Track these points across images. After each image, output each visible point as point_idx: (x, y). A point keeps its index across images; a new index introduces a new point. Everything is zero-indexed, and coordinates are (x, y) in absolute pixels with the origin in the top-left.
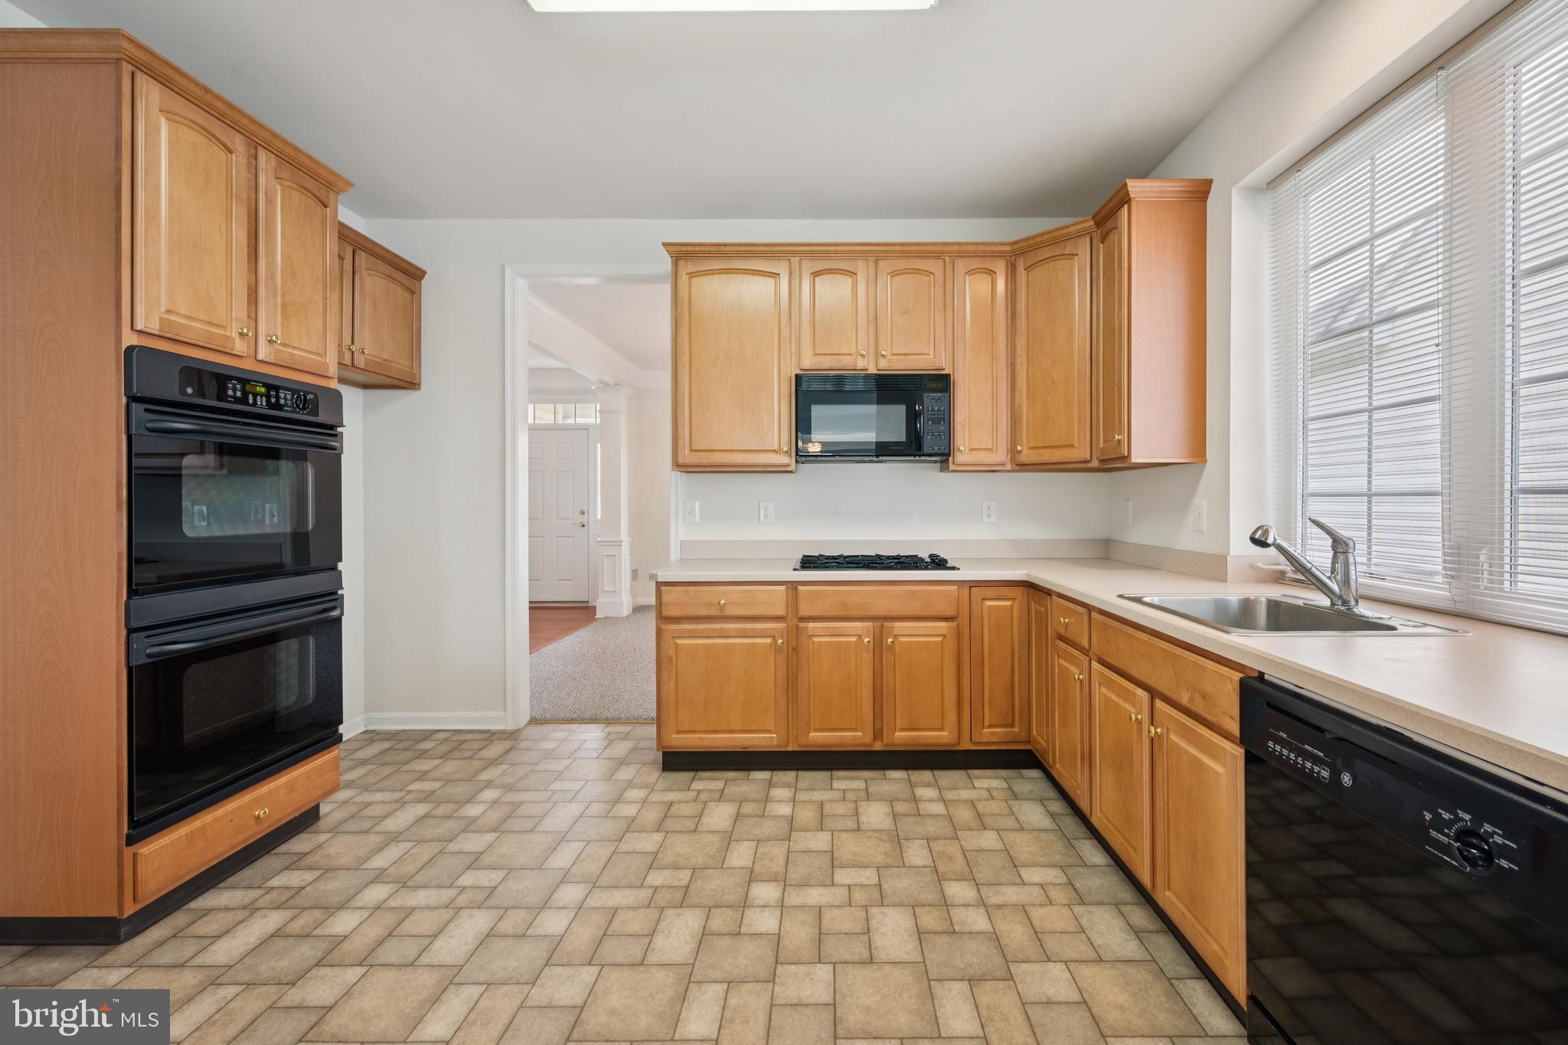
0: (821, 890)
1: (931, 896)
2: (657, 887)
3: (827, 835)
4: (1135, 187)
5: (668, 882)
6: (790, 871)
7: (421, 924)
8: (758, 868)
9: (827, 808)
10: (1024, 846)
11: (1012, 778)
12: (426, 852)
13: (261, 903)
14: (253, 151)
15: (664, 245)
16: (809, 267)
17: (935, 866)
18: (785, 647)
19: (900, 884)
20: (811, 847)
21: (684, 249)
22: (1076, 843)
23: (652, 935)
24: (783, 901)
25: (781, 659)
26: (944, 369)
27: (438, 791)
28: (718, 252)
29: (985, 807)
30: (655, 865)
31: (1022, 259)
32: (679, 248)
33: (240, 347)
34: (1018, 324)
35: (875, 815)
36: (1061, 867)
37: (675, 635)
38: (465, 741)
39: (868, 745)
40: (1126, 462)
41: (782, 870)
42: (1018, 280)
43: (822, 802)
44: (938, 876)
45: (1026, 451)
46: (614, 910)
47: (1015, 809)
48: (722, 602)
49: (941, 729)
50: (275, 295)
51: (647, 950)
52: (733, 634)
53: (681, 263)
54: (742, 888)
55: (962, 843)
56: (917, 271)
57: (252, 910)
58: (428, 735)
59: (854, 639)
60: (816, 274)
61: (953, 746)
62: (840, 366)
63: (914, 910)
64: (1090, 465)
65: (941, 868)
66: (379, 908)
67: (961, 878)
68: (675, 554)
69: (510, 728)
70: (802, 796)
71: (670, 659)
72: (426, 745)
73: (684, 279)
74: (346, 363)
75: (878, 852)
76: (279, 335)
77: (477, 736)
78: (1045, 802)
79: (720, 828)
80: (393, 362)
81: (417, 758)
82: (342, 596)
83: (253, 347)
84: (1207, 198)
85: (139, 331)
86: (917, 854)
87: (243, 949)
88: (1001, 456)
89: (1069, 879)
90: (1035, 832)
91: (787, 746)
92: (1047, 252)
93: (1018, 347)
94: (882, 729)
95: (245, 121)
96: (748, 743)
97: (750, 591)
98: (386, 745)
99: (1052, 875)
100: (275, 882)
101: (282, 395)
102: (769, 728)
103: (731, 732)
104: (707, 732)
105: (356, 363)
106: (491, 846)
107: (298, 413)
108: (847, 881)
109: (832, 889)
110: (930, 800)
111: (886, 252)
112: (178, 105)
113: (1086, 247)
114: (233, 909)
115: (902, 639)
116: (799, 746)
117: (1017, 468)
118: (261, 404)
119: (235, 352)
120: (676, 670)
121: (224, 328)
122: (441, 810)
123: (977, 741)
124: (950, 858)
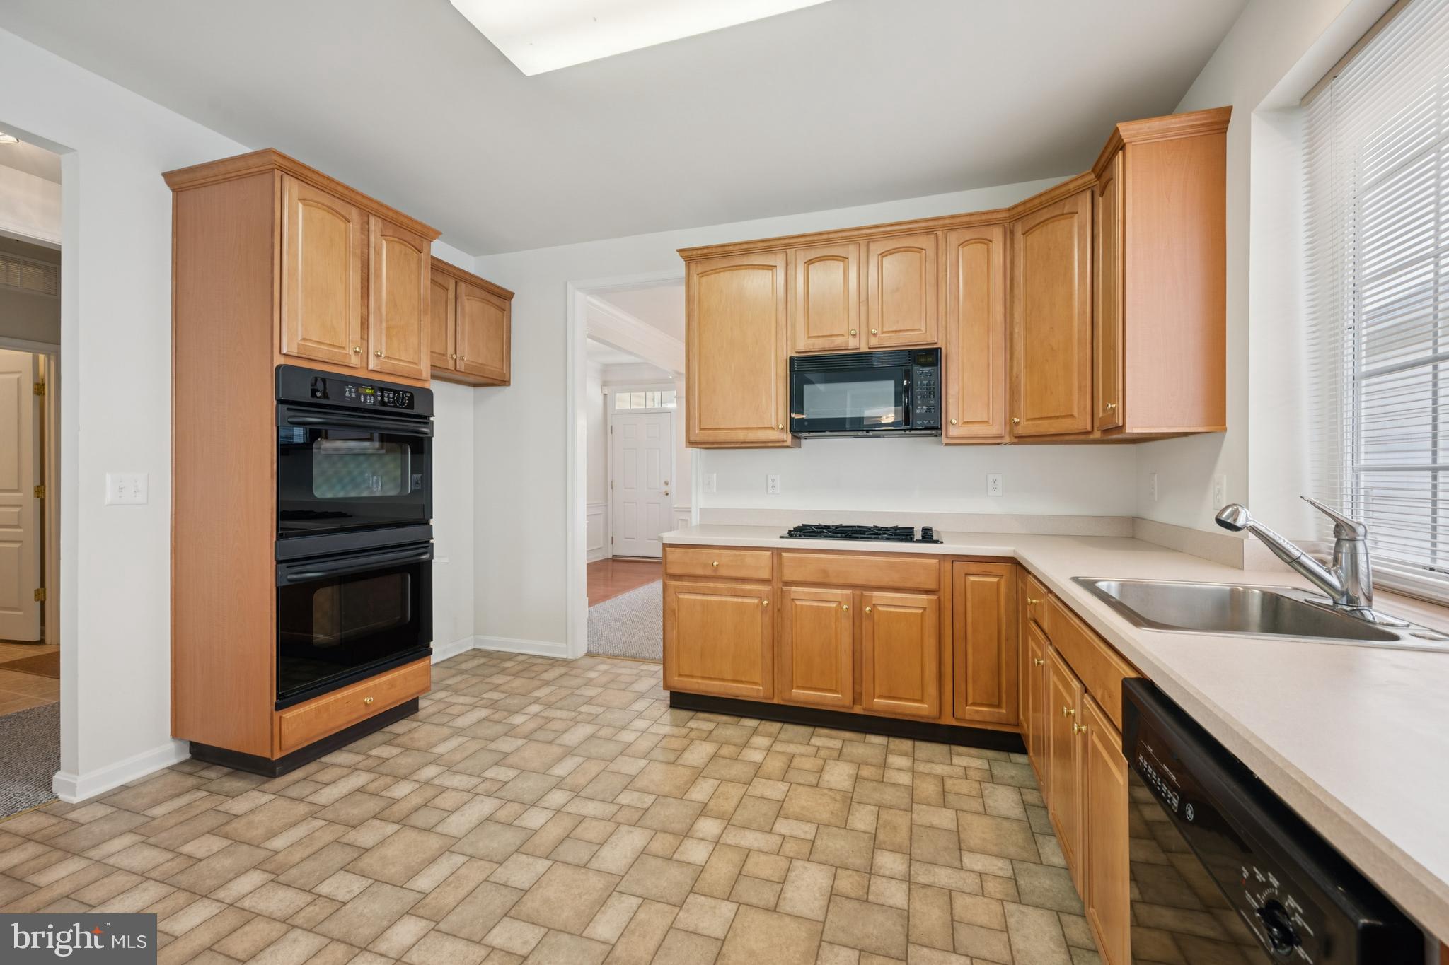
0: (758, 835)
1: (858, 862)
2: (623, 805)
3: (785, 786)
4: (1127, 131)
5: (632, 803)
6: (739, 812)
7: (447, 801)
8: (711, 805)
9: (796, 762)
10: (978, 831)
11: (996, 760)
12: (475, 746)
13: (360, 766)
14: (366, 219)
15: (679, 251)
16: (803, 256)
17: (875, 834)
18: (770, 607)
19: (834, 844)
20: (766, 794)
21: (695, 253)
22: (1040, 839)
23: (602, 845)
24: (719, 838)
25: (767, 619)
26: (936, 343)
27: (501, 701)
28: (722, 253)
29: (954, 785)
30: (629, 787)
31: (1020, 223)
32: (690, 253)
33: (355, 361)
34: (1016, 291)
35: (839, 775)
36: (1011, 860)
37: (677, 590)
38: (535, 664)
39: (848, 708)
40: (1122, 433)
41: (732, 810)
42: (1015, 246)
43: (794, 755)
44: (874, 844)
45: (1024, 423)
46: (582, 818)
47: (986, 793)
48: (715, 564)
49: (921, 701)
50: (381, 322)
51: (593, 856)
52: (726, 593)
53: (693, 265)
54: (691, 819)
55: (914, 816)
56: (908, 249)
57: (353, 769)
58: (512, 656)
59: (834, 605)
60: (809, 262)
61: (934, 719)
62: (832, 346)
63: (836, 871)
64: (1092, 437)
65: (881, 836)
66: (427, 783)
67: (897, 850)
68: (695, 519)
69: (570, 658)
70: (778, 747)
71: (673, 611)
72: (508, 664)
73: (696, 278)
74: (450, 368)
75: (824, 808)
76: (384, 350)
77: (544, 661)
78: (1022, 790)
79: (695, 764)
80: (488, 366)
81: (498, 674)
82: (433, 544)
83: (365, 360)
84: (1227, 128)
85: (284, 354)
86: (863, 819)
87: (337, 796)
88: (997, 428)
89: (1015, 874)
90: (999, 820)
91: (773, 698)
92: (1045, 214)
93: (1016, 315)
94: (861, 694)
95: (358, 198)
96: (738, 692)
97: (740, 555)
98: (482, 661)
99: (998, 866)
100: (374, 752)
101: (386, 395)
102: (756, 680)
103: (723, 680)
104: (703, 678)
105: (458, 367)
106: (518, 749)
107: (398, 407)
108: (785, 831)
109: (768, 836)
110: (899, 769)
111: (877, 234)
112: (311, 193)
113: (1086, 202)
114: (343, 766)
115: (881, 609)
116: (783, 700)
117: (1016, 440)
118: (370, 402)
119: (351, 365)
120: (678, 622)
121: (344, 348)
122: (497, 716)
123: (958, 717)
124: (895, 828)
